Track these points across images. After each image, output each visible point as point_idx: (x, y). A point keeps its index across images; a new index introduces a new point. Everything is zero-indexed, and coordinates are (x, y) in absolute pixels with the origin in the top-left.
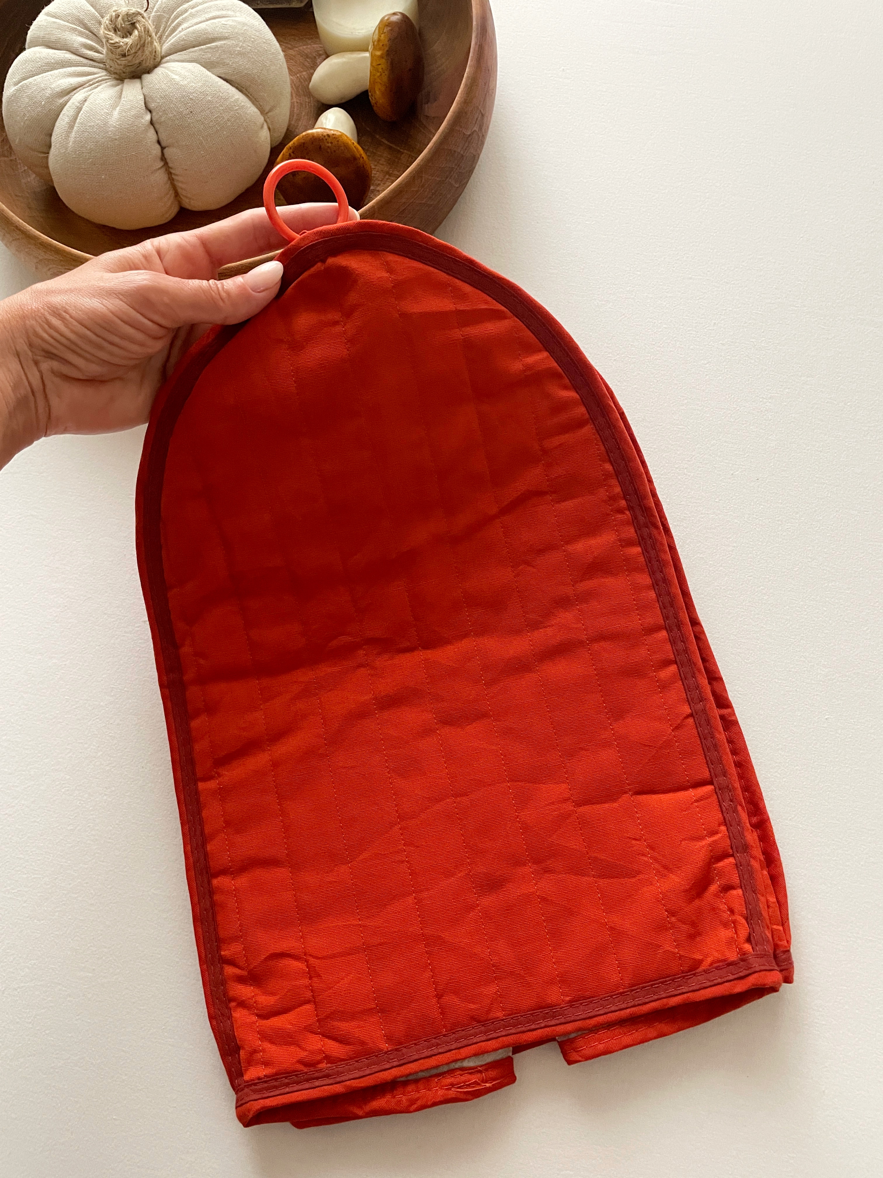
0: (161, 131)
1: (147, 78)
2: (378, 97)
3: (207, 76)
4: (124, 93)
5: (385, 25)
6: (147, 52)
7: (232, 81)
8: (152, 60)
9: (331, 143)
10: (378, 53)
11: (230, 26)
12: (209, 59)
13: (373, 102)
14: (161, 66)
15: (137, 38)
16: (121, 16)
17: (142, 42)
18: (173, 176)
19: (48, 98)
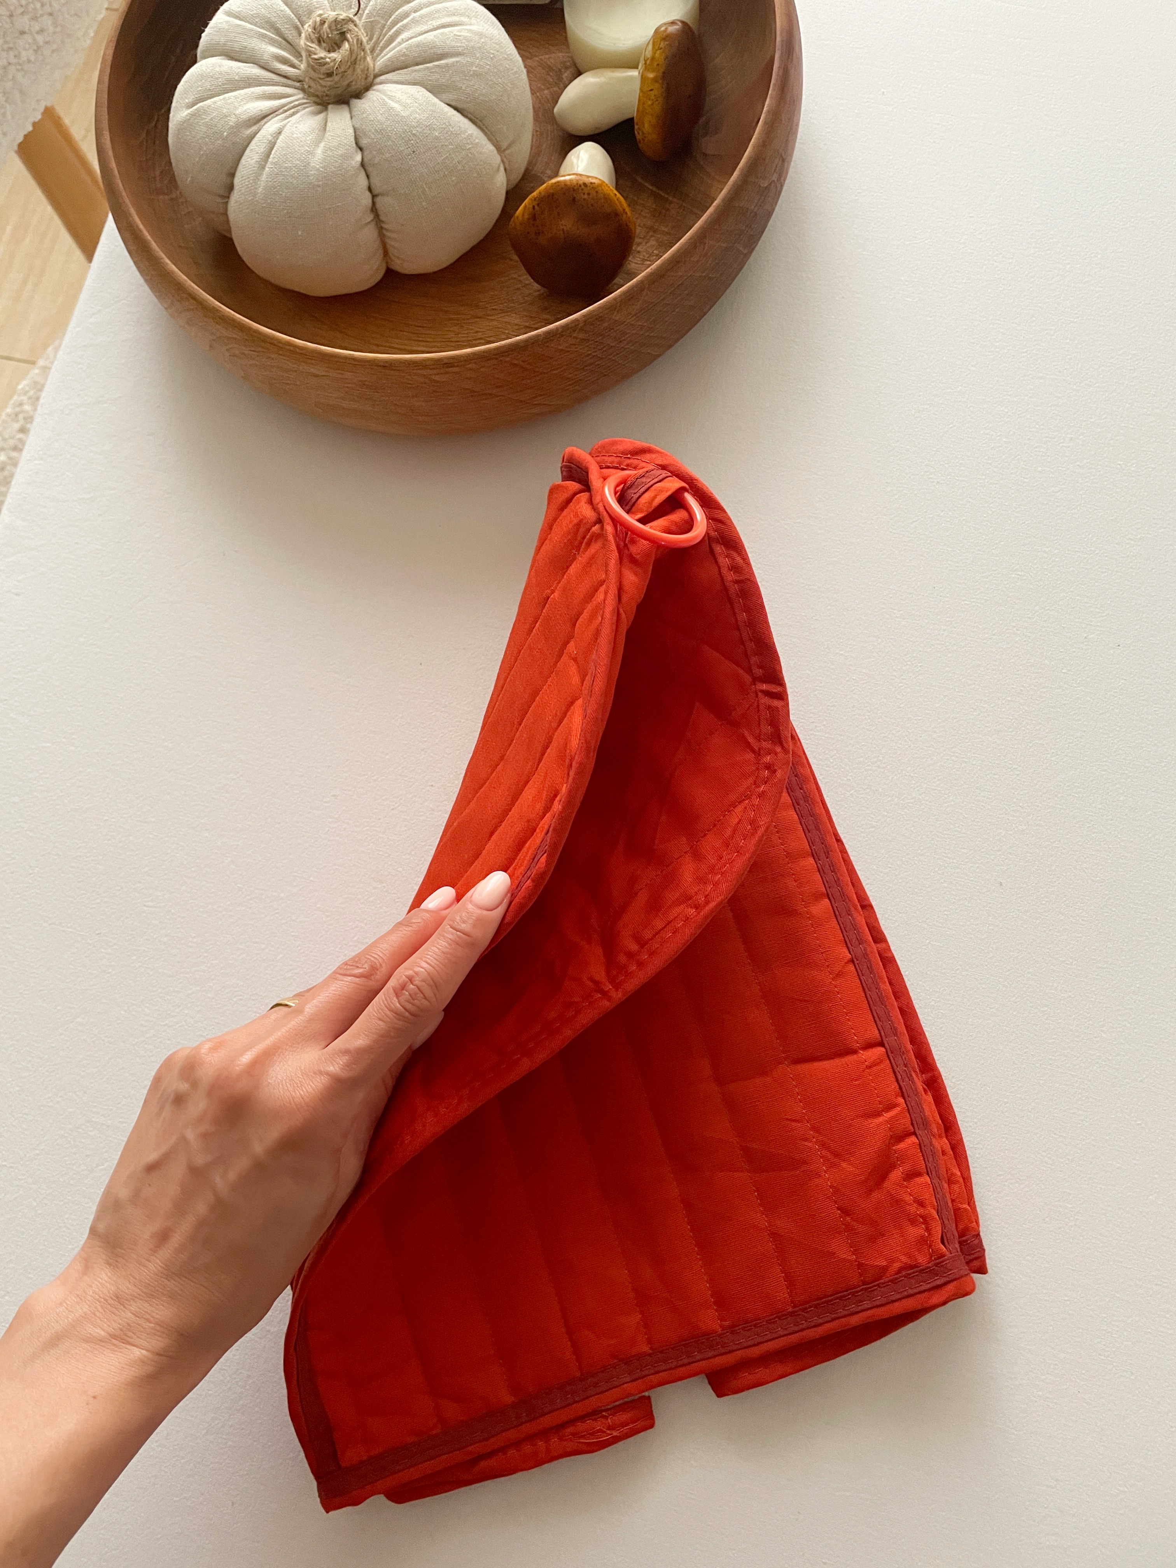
0: (373, 173)
1: (355, 102)
2: (647, 130)
3: (434, 105)
4: (329, 124)
5: (661, 37)
6: (359, 71)
7: (464, 110)
8: (363, 80)
9: (589, 194)
10: (651, 75)
11: (465, 37)
12: (437, 80)
13: (639, 137)
14: (375, 87)
15: (348, 53)
16: (327, 21)
17: (354, 57)
18: (385, 232)
19: (232, 127)
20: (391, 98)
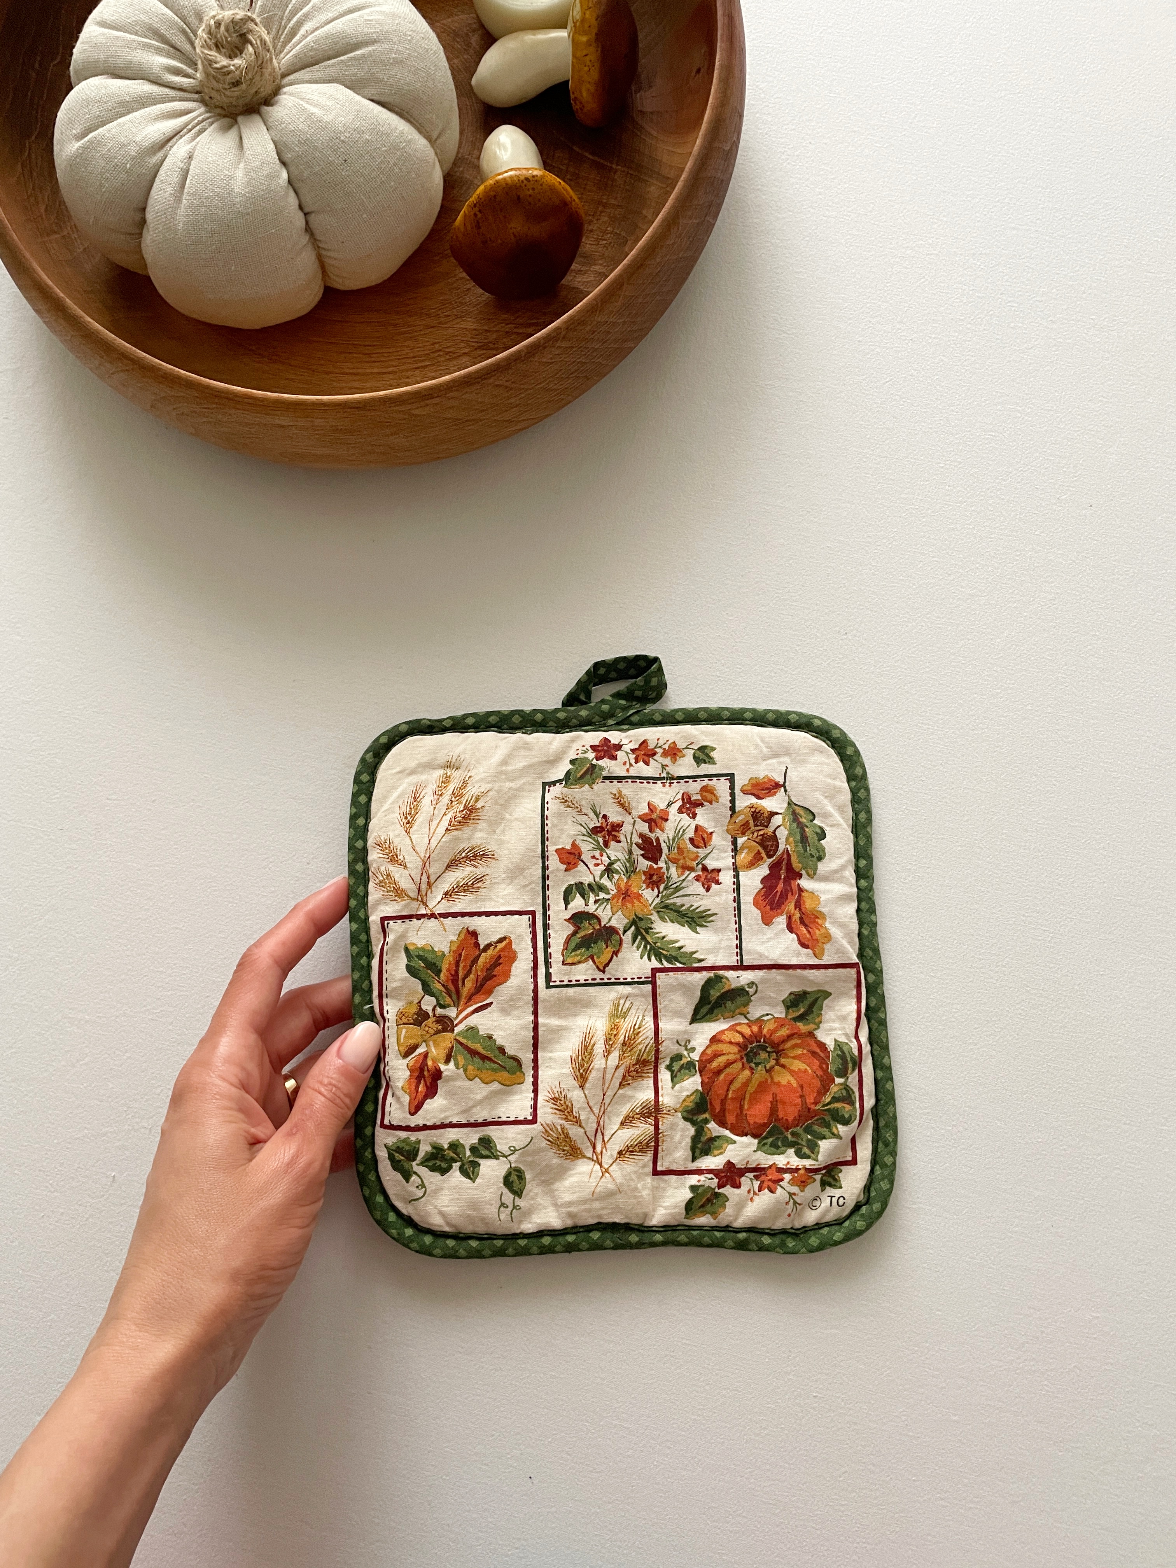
0: (303, 190)
4: (245, 141)
6: (267, 75)
7: (389, 103)
8: (271, 84)
10: (584, 39)
12: (355, 75)
14: (285, 90)
15: (253, 57)
16: (223, 24)
17: (260, 62)
18: (323, 252)
19: (134, 158)
20: (308, 101)
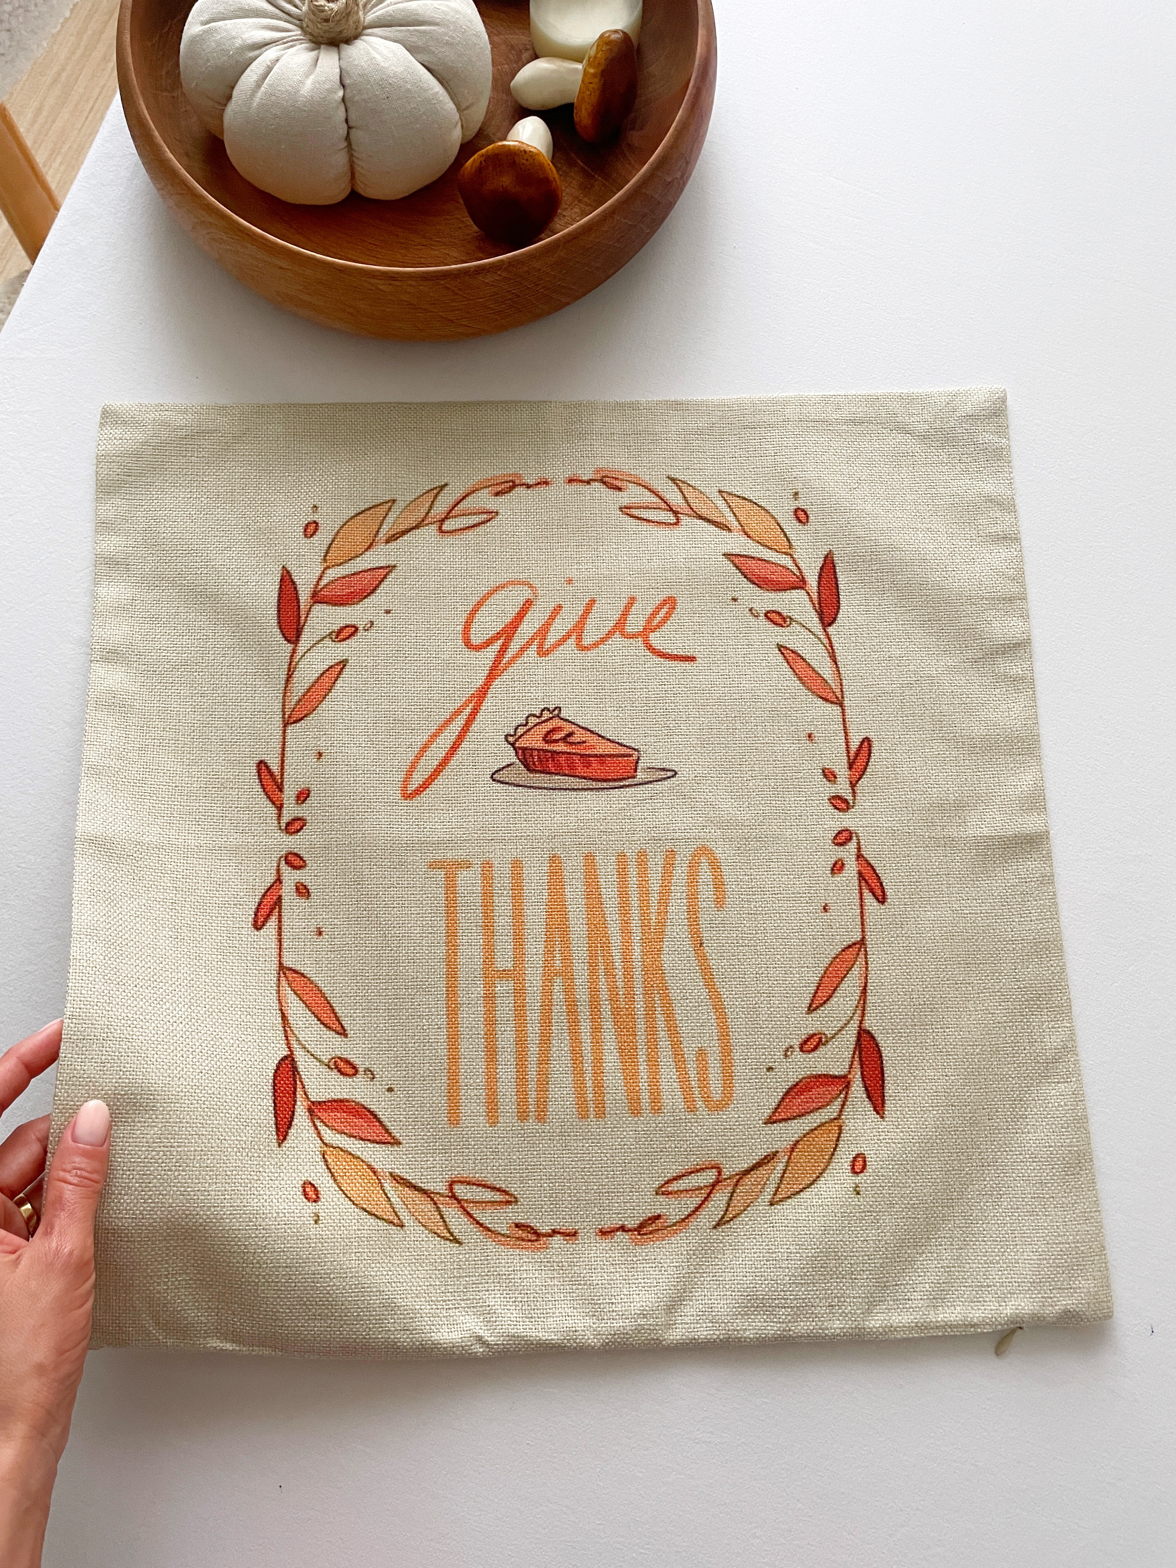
1: (344, 47)
2: (583, 116)
3: (410, 62)
6: (351, 22)
7: (434, 70)
8: (354, 30)
9: (527, 160)
10: (592, 71)
11: (443, 12)
13: (576, 119)
14: (363, 38)
17: (348, 11)
18: (355, 160)
20: (375, 49)
